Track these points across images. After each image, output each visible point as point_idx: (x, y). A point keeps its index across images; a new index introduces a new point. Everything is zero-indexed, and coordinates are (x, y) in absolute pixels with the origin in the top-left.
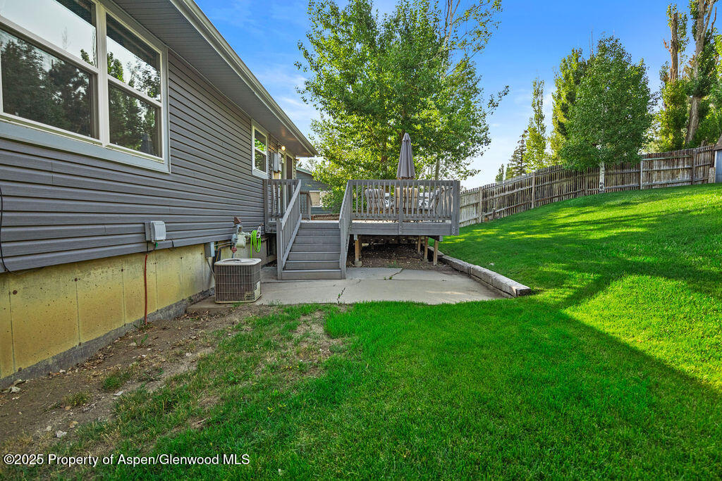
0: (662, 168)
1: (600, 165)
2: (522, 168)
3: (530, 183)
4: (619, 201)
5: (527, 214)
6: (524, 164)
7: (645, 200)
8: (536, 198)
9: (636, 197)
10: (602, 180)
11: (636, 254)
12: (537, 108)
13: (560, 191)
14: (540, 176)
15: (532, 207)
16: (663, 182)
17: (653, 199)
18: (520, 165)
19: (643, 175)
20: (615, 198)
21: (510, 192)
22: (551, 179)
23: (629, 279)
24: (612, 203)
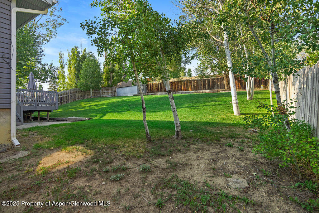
0: (105, 92)
1: (90, 89)
2: (54, 87)
3: (68, 94)
4: (98, 100)
5: (68, 104)
6: (55, 85)
7: (104, 100)
8: (70, 99)
9: (102, 99)
10: (91, 94)
11: (108, 110)
12: (61, 63)
13: (79, 97)
14: (72, 91)
15: (69, 102)
16: (106, 95)
17: (106, 100)
18: (53, 85)
19: (101, 93)
20: (96, 99)
21: (61, 97)
22: (75, 93)
23: (109, 114)
24: (96, 101)
